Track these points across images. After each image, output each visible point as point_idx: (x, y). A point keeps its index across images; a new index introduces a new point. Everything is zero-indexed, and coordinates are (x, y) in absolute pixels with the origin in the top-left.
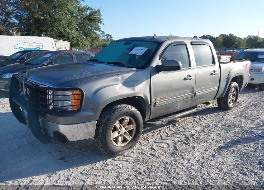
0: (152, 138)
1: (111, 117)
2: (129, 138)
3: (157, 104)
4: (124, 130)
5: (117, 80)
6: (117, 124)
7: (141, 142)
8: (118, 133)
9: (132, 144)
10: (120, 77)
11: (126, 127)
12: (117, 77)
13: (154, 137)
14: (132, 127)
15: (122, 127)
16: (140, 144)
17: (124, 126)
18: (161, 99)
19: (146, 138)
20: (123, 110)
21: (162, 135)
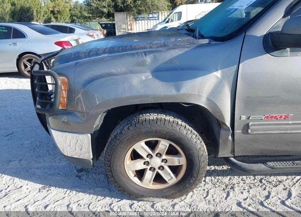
0: (242, 193)
5: (142, 64)
7: (211, 192)
8: (144, 163)
9: (173, 192)
10: (148, 59)
11: (164, 157)
13: (248, 191)
15: (154, 155)
16: (205, 196)
17: (159, 155)
18: (267, 117)
19: (230, 187)
21: (273, 194)
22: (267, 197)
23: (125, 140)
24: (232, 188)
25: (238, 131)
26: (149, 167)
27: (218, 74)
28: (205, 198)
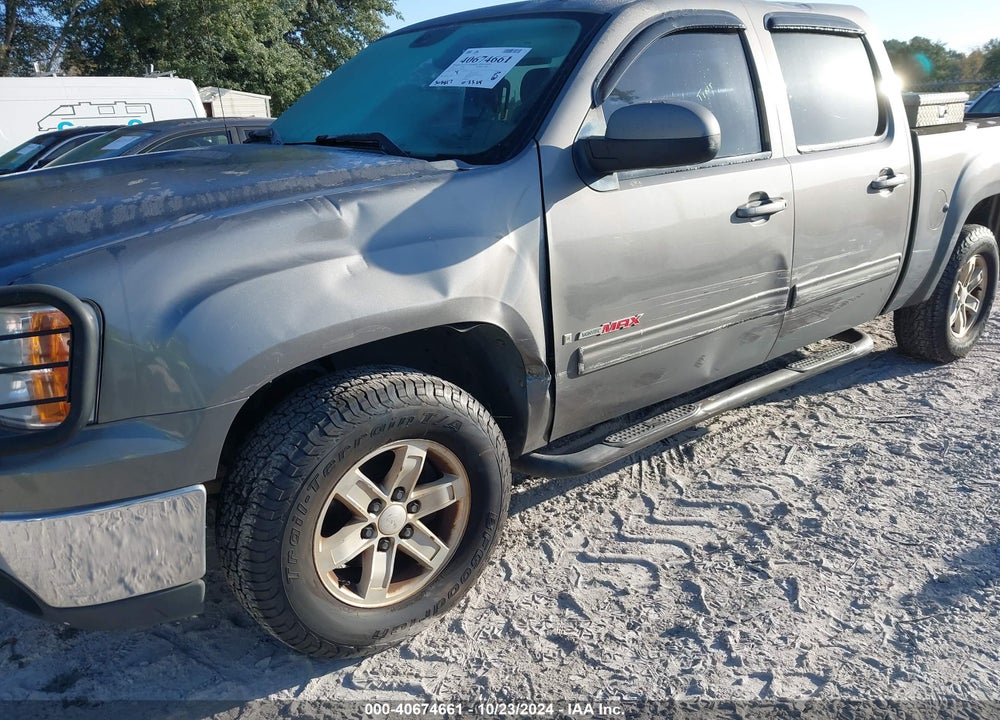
0: (569, 535)
1: (302, 453)
2: (432, 553)
3: (585, 358)
4: (397, 514)
5: (334, 231)
6: (353, 488)
7: (508, 558)
8: (363, 535)
9: (449, 587)
10: (348, 214)
11: (413, 496)
12: (325, 214)
13: (578, 527)
14: (450, 493)
15: (386, 498)
16: (503, 574)
17: (399, 494)
18: (607, 328)
19: (536, 533)
20: (380, 408)
21: (622, 514)
22: (618, 522)
23: (320, 470)
24: (544, 533)
25: (561, 374)
26: (375, 542)
27: (510, 240)
28: (507, 578)
